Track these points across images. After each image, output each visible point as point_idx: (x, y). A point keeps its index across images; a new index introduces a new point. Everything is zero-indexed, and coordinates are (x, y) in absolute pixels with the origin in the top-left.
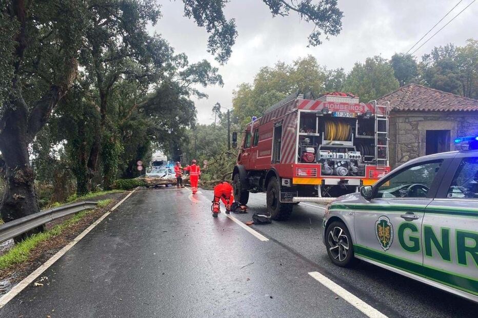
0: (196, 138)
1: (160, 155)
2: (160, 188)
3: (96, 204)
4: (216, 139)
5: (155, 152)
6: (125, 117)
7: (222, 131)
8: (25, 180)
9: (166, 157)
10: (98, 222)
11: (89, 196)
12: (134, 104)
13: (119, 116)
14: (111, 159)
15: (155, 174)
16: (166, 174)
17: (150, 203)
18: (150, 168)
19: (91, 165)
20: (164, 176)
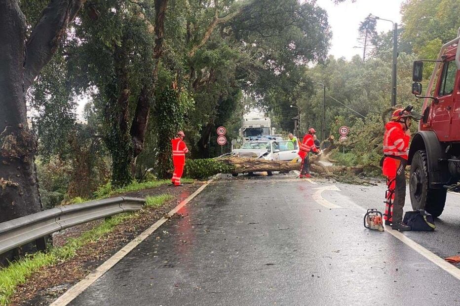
0: (327, 84)
1: (258, 117)
2: (258, 177)
3: (143, 203)
4: (366, 86)
5: (248, 111)
6: (198, 44)
7: (379, 70)
8: (18, 152)
9: (269, 119)
10: (143, 236)
11: (132, 188)
12: (215, 19)
13: (188, 41)
14: (171, 121)
15: (249, 150)
16: (269, 151)
17: (240, 205)
18: (239, 140)
19: (137, 131)
20: (266, 154)
